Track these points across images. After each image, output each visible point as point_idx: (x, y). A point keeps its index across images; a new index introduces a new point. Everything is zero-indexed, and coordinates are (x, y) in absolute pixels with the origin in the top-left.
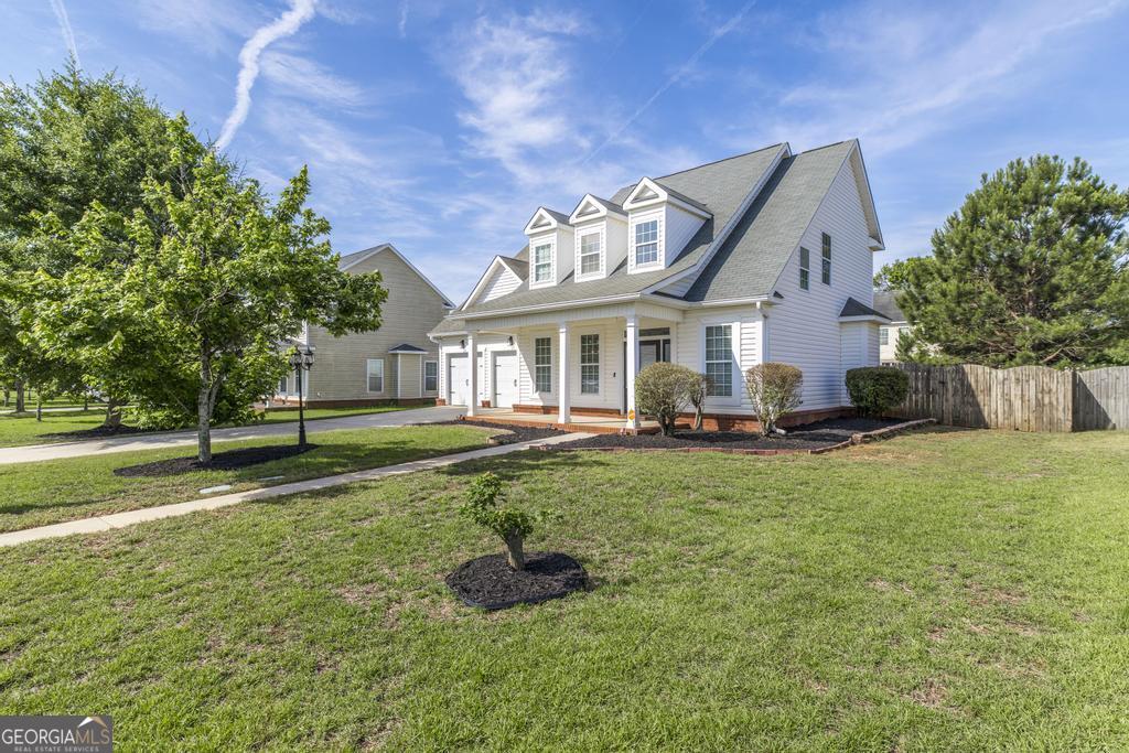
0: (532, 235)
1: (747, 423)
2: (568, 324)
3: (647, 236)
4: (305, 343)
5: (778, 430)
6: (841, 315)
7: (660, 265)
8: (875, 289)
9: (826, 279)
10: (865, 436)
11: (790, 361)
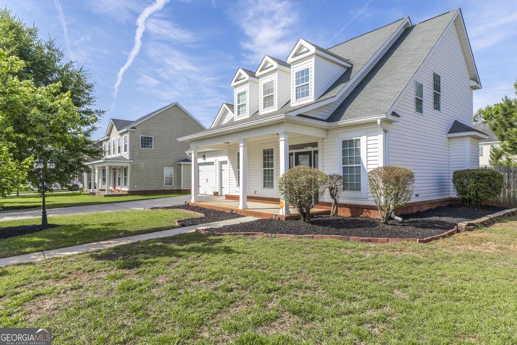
0: (236, 86)
1: (372, 211)
2: (245, 141)
3: (302, 81)
4: (128, 158)
5: (396, 218)
6: (450, 132)
7: (311, 99)
8: (474, 123)
9: (437, 105)
10: (469, 225)
11: (402, 164)
